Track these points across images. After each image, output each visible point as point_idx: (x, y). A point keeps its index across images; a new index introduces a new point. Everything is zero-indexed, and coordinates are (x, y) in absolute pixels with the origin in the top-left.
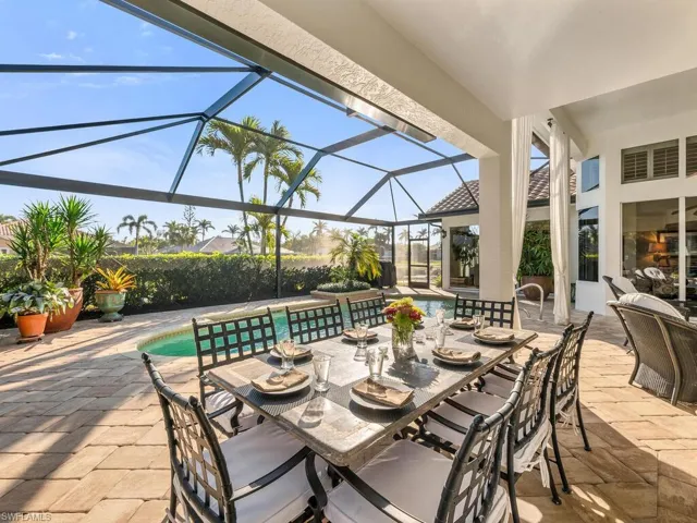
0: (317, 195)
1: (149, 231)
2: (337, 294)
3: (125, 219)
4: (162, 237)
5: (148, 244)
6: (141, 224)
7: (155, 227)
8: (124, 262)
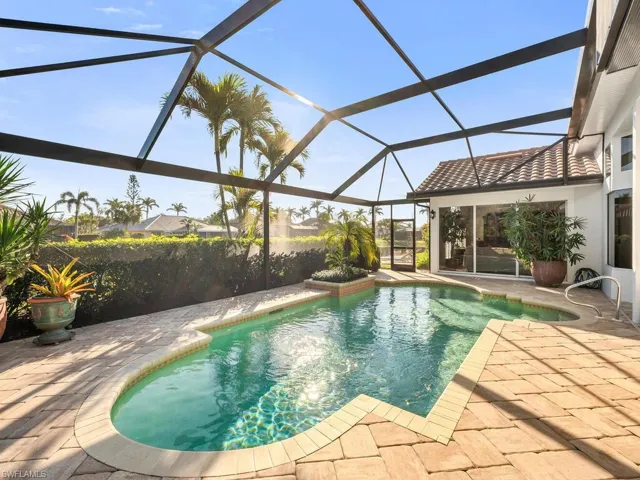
0: (301, 170)
1: (90, 209)
2: (341, 285)
3: (63, 195)
4: (104, 216)
5: (88, 221)
6: (82, 201)
7: (97, 204)
8: (73, 252)
